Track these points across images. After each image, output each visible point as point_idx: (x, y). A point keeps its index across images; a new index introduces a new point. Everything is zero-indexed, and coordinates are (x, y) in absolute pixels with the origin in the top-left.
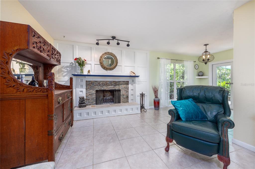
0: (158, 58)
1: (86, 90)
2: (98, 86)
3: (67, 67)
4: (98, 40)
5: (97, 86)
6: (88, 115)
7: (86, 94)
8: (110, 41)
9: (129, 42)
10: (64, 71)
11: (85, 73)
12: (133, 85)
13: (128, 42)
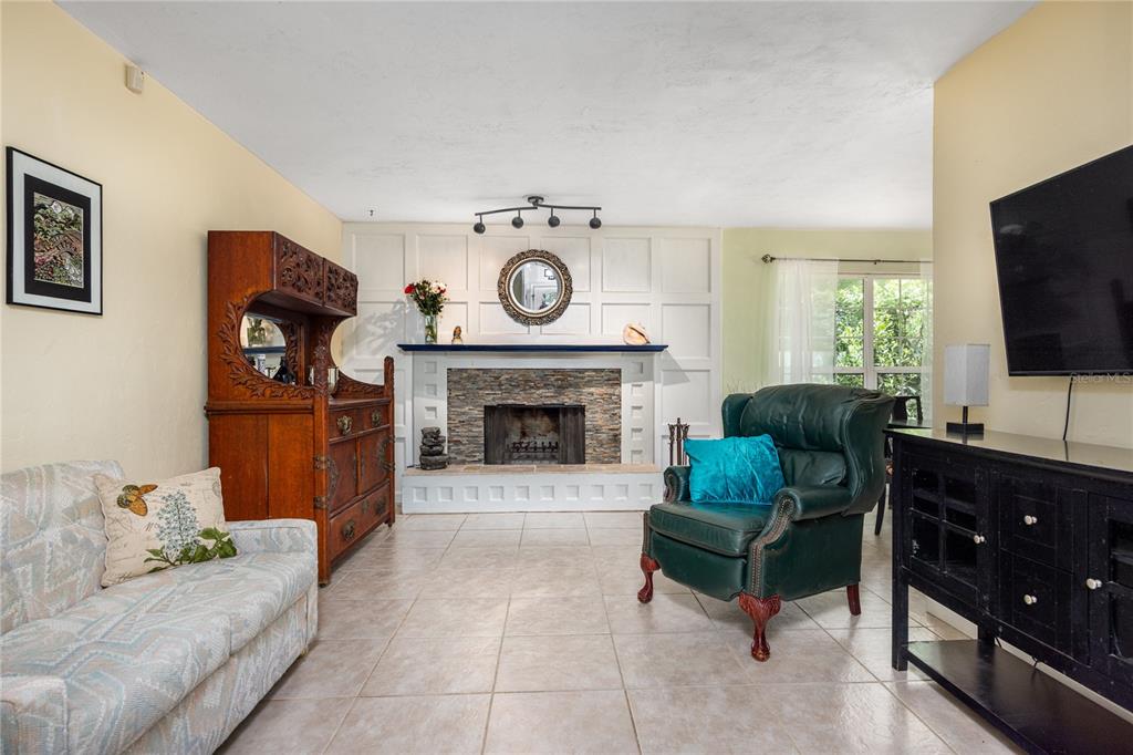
0: (769, 259)
1: (449, 403)
2: (492, 390)
3: (384, 317)
4: (481, 214)
5: (487, 389)
6: (451, 498)
7: (449, 419)
8: (524, 215)
9: (599, 209)
10: (373, 334)
11: (444, 337)
12: (640, 386)
13: (595, 209)
